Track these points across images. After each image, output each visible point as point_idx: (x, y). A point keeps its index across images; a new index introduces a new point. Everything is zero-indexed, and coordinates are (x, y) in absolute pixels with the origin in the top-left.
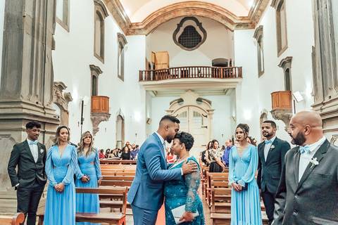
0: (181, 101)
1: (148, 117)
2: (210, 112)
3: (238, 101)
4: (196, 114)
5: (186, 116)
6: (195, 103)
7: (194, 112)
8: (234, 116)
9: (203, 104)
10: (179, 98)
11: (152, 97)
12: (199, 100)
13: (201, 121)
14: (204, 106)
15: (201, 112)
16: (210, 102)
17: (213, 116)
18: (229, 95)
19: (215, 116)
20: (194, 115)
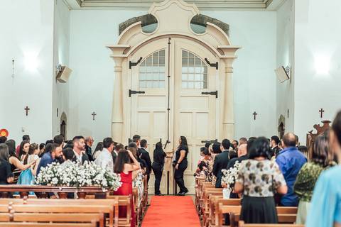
0: (149, 20)
1: (61, 62)
2: (227, 55)
3: (299, 29)
4: (188, 59)
5: (162, 63)
6: (187, 29)
7: (184, 53)
8: (287, 64)
9: (207, 30)
10: (144, 13)
11: (71, 9)
12: (199, 21)
13: (200, 77)
14: (211, 37)
15: (202, 53)
16: (225, 28)
17: (234, 64)
18: (275, 10)
19: (239, 64)
20: (184, 63)
